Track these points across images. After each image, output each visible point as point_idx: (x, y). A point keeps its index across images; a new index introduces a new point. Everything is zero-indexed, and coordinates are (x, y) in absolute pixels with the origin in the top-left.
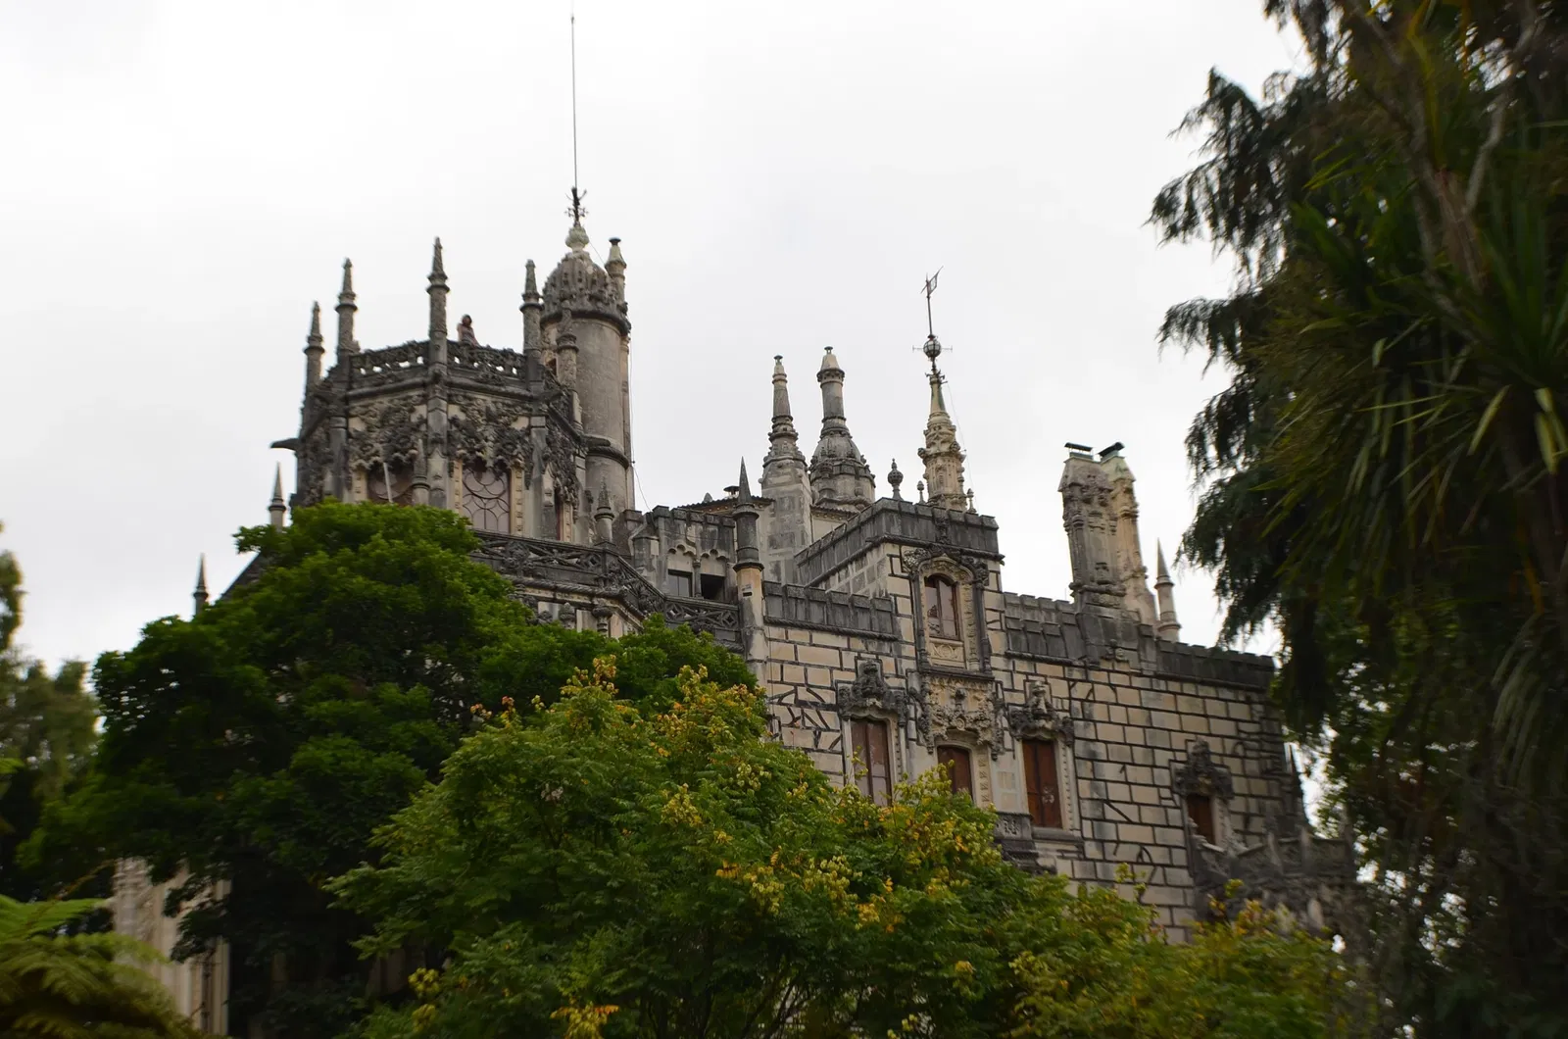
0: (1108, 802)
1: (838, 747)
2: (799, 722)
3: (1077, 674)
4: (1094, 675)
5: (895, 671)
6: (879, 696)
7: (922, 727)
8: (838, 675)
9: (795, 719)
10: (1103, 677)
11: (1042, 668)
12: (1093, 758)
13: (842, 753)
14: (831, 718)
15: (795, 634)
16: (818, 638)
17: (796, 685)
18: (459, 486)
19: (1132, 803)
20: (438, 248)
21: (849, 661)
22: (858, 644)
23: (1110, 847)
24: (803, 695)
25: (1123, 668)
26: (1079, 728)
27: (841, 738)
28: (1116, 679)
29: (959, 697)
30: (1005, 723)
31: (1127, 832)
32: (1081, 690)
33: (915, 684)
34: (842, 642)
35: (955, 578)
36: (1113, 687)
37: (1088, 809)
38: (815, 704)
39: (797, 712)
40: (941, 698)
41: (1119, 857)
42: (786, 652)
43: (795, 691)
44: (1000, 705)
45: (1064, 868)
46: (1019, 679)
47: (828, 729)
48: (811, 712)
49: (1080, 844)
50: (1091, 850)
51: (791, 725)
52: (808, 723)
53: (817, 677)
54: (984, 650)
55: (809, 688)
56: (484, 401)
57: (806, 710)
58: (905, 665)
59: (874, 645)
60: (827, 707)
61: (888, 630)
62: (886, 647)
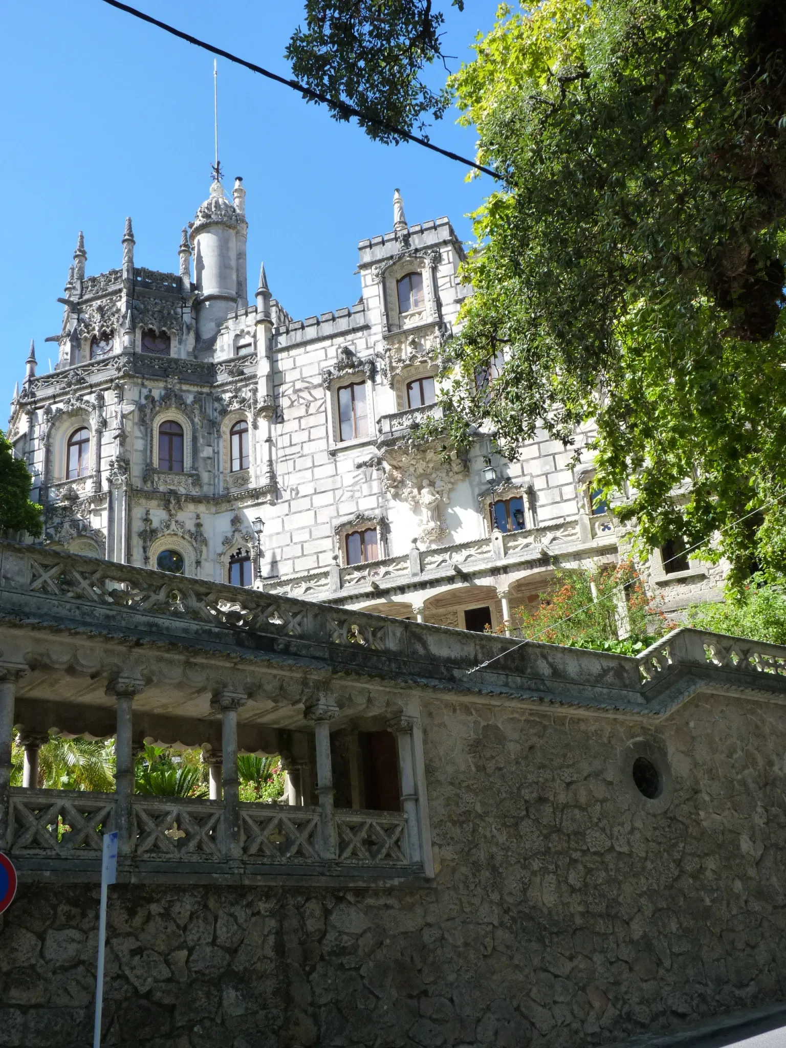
1: (323, 409)
2: (296, 403)
5: (365, 346)
6: (352, 366)
7: (384, 374)
8: (324, 364)
9: (292, 402)
13: (326, 411)
14: (319, 393)
16: (311, 348)
17: (294, 382)
20: (82, 237)
21: (332, 352)
22: (339, 340)
24: (299, 385)
27: (325, 402)
29: (414, 344)
33: (381, 349)
34: (327, 343)
38: (306, 388)
39: (294, 397)
40: (402, 349)
43: (294, 386)
44: (445, 338)
47: (316, 400)
48: (305, 394)
51: (292, 405)
52: (301, 401)
55: (303, 380)
57: (301, 394)
58: (372, 339)
59: (350, 337)
60: (315, 387)
61: (362, 323)
62: (359, 334)
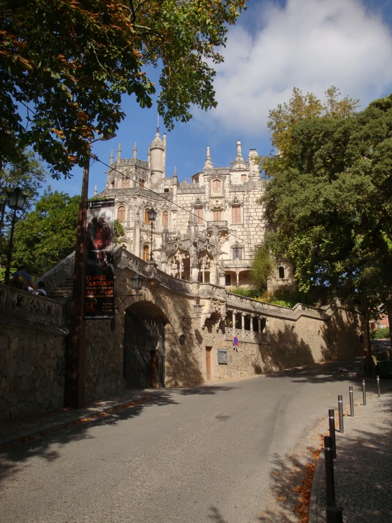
0: (251, 216)
3: (245, 193)
4: (249, 193)
5: (203, 198)
6: (200, 204)
7: (208, 208)
8: (192, 201)
10: (252, 193)
11: (237, 193)
12: (248, 209)
14: (190, 209)
15: (183, 195)
16: (188, 195)
18: (121, 182)
19: (257, 216)
21: (194, 198)
22: (196, 195)
23: (250, 225)
24: (184, 205)
25: (257, 190)
26: (245, 203)
28: (255, 193)
29: (217, 201)
30: (228, 205)
31: (254, 222)
32: (246, 196)
33: (208, 200)
34: (193, 195)
35: (220, 180)
36: (254, 194)
37: (245, 218)
38: (186, 207)
40: (214, 202)
41: (252, 226)
42: (182, 199)
44: (226, 201)
45: (238, 230)
46: (232, 196)
49: (243, 225)
50: (245, 226)
53: (187, 202)
54: (224, 191)
55: (185, 204)
56: (125, 168)
58: (206, 197)
59: (200, 195)
60: (189, 207)
61: (203, 192)
62: (202, 195)
